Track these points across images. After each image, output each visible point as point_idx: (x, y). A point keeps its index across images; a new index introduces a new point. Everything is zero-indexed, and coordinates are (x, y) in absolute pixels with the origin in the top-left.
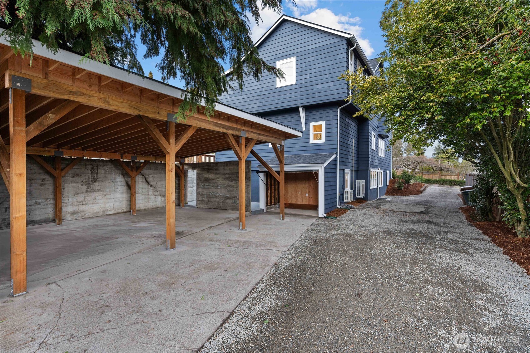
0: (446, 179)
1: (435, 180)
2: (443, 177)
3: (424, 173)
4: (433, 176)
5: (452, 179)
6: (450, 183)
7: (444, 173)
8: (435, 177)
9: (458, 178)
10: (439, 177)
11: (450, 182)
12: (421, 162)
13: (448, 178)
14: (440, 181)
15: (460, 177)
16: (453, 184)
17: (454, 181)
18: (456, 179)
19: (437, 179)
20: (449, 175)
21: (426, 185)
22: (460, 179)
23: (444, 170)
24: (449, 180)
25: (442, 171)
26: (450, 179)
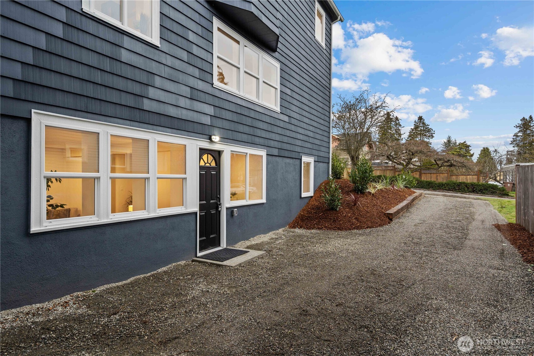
0: (458, 181)
1: (439, 183)
2: (454, 179)
3: (423, 172)
4: (437, 176)
5: (469, 181)
6: (466, 189)
7: (455, 171)
8: (441, 178)
9: (478, 180)
10: (447, 178)
11: (466, 186)
12: (416, 152)
13: (462, 179)
14: (448, 184)
15: (481, 178)
16: (470, 189)
17: (472, 185)
18: (475, 181)
19: (445, 181)
20: (463, 175)
21: (418, 192)
22: (482, 182)
23: (455, 165)
24: (464, 183)
25: (452, 168)
26: (465, 181)
